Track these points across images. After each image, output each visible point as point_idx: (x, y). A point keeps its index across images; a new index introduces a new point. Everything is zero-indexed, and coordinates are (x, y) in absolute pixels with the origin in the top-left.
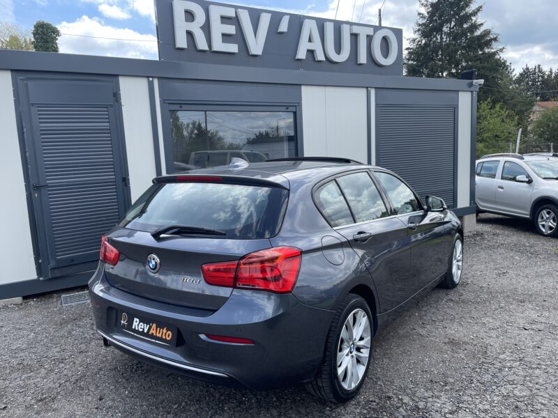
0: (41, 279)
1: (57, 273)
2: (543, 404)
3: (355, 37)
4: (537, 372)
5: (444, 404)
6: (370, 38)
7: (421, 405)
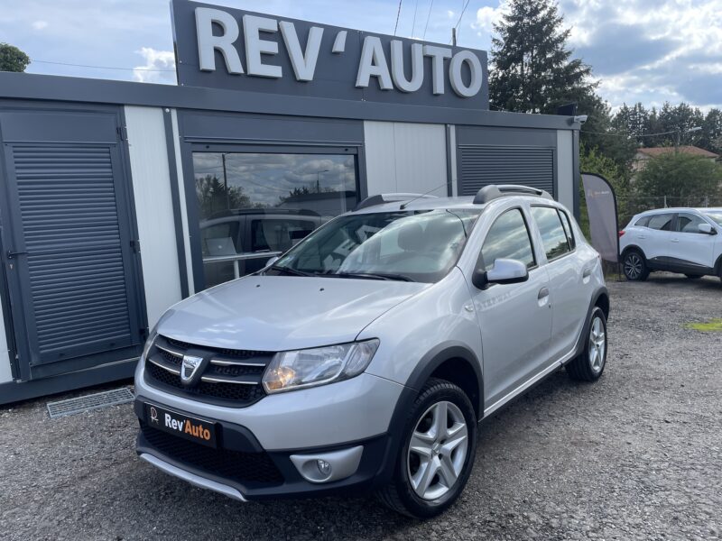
0: (18, 381)
1: (41, 374)
2: (707, 513)
3: (429, 60)
4: (693, 473)
5: (583, 520)
6: (447, 62)
7: (555, 522)
